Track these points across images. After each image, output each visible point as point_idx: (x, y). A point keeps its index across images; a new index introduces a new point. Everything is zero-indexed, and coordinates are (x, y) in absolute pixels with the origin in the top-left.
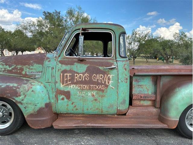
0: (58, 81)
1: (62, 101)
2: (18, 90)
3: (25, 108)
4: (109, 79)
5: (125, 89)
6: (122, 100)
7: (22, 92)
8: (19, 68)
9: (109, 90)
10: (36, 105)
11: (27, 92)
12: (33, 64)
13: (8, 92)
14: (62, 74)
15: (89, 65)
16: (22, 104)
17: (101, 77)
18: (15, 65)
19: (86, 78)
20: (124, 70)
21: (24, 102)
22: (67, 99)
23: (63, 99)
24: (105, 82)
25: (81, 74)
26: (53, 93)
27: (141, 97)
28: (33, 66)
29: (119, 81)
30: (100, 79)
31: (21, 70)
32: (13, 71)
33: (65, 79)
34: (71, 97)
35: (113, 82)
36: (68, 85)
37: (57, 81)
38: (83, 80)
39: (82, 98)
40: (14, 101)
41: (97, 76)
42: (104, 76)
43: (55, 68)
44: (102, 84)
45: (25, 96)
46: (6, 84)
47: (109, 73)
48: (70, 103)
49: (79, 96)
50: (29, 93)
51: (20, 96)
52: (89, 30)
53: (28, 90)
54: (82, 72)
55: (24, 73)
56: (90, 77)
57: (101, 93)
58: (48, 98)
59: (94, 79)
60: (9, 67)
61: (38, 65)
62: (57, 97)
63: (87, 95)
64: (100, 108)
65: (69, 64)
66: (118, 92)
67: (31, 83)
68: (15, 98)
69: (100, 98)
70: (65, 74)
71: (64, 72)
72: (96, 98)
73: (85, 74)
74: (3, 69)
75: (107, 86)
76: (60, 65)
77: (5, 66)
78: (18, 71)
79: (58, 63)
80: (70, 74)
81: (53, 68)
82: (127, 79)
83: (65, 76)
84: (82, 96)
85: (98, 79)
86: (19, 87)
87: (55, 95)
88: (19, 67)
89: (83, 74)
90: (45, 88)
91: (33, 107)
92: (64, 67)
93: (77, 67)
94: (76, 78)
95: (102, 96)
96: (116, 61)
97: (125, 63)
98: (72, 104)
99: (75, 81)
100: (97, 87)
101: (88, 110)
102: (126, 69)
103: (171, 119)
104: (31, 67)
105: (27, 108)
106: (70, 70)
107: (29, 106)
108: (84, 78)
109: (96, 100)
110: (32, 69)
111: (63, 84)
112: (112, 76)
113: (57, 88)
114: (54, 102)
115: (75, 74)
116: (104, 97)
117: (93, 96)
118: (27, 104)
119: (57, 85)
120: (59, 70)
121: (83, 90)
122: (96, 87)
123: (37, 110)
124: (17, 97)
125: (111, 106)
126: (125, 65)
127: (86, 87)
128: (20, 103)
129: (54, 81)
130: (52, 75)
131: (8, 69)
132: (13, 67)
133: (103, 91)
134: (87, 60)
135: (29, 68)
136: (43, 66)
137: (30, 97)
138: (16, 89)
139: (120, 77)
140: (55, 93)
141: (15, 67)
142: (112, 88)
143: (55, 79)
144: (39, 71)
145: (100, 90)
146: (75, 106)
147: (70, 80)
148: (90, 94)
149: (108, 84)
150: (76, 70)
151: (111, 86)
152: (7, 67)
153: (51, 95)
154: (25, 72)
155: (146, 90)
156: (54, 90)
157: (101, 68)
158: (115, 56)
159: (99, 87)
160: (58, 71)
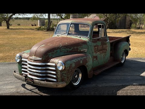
2: (87, 59)
4: (107, 47)
9: (107, 52)
12: (82, 45)
23: (95, 60)
36: (96, 53)
41: (104, 46)
44: (105, 49)
54: (100, 45)
55: (79, 50)
61: (85, 45)
68: (86, 64)
71: (95, 46)
74: (66, 51)
76: (93, 43)
77: (66, 49)
78: (76, 50)
88: (75, 48)
92: (95, 44)
93: (98, 43)
95: (106, 55)
100: (104, 51)
104: (82, 47)
109: (104, 57)
112: (107, 45)
117: (103, 55)
119: (93, 54)
120: (93, 46)
125: (107, 59)
130: (91, 49)
132: (72, 48)
136: (87, 45)
143: (92, 51)
144: (86, 48)
149: (107, 49)
152: (68, 49)
156: (92, 57)
157: (105, 42)
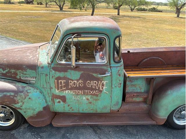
0: (54, 87)
1: (59, 104)
2: (15, 98)
3: (25, 112)
4: (103, 85)
5: (118, 93)
6: (115, 103)
7: (19, 100)
8: (13, 73)
9: (103, 95)
10: (34, 110)
11: (24, 99)
12: (27, 69)
13: (6, 100)
14: (56, 81)
15: (82, 72)
16: (21, 109)
17: (95, 83)
18: (8, 69)
19: (80, 85)
20: (118, 76)
21: (23, 107)
22: (63, 102)
23: (59, 102)
24: (99, 88)
25: (75, 80)
26: (49, 96)
27: (134, 96)
28: (26, 71)
29: (113, 86)
30: (94, 85)
31: (15, 74)
32: (8, 74)
33: (60, 86)
34: (67, 101)
35: (107, 87)
36: (63, 90)
37: (52, 87)
38: (78, 86)
39: (77, 101)
40: (13, 107)
41: (91, 82)
42: (98, 83)
43: (48, 75)
44: (95, 89)
45: (23, 103)
46: (3, 94)
47: (102, 80)
48: (66, 105)
49: (74, 100)
50: (26, 100)
51: (18, 103)
52: (81, 34)
53: (25, 98)
54: (76, 79)
55: (18, 77)
56: (84, 83)
57: (95, 97)
58: (45, 102)
59: (88, 85)
60: (2, 70)
61: (31, 70)
62: (53, 100)
63: (82, 99)
64: (95, 109)
65: (62, 71)
66: (111, 96)
67: (27, 91)
68: (14, 105)
69: (94, 101)
70: (59, 81)
71: (58, 78)
72: (90, 101)
73: (79, 81)
75: (101, 91)
76: (53, 72)
78: (13, 76)
79: (51, 70)
80: (64, 81)
81: (47, 75)
82: (120, 84)
83: (59, 82)
84: (78, 100)
85: (92, 86)
86: (16, 95)
87: (52, 99)
88: (13, 71)
89: (78, 80)
90: (41, 93)
91: (32, 111)
92: (58, 74)
93: (70, 74)
94: (71, 84)
95: (96, 100)
96: (110, 67)
97: (119, 69)
98: (69, 106)
99: (70, 87)
100: (92, 92)
101: (83, 110)
102: (120, 75)
103: (160, 118)
104: (25, 73)
105: (27, 112)
106: (64, 77)
107: (28, 110)
108: (78, 84)
109: (90, 103)
110: (26, 74)
111: (58, 89)
112: (106, 82)
113: (53, 93)
114: (51, 104)
115: (70, 81)
116: (98, 101)
117: (88, 99)
118: (26, 109)
119: (53, 90)
120: (53, 76)
121: (77, 94)
122: (90, 92)
123: (36, 113)
124: (16, 104)
125: (105, 107)
126: (119, 70)
127: (80, 92)
128: (19, 108)
129: (49, 87)
130: (46, 81)
131: (3, 72)
132: (7, 71)
133: (97, 95)
134: (81, 67)
135: (23, 73)
136: (36, 72)
137: (28, 104)
138: (14, 98)
139: (114, 82)
140: (51, 98)
141: (9, 71)
142: (106, 93)
143: (49, 85)
144: (33, 77)
145: (94, 95)
146: (71, 108)
147: (64, 86)
148: (84, 98)
149: (102, 90)
150: (69, 77)
151: (104, 91)
153: (48, 99)
154: (20, 77)
155: (139, 89)
156: (50, 95)
157: (94, 75)
158: (109, 62)
159: (93, 92)
160: (52, 78)
